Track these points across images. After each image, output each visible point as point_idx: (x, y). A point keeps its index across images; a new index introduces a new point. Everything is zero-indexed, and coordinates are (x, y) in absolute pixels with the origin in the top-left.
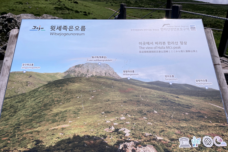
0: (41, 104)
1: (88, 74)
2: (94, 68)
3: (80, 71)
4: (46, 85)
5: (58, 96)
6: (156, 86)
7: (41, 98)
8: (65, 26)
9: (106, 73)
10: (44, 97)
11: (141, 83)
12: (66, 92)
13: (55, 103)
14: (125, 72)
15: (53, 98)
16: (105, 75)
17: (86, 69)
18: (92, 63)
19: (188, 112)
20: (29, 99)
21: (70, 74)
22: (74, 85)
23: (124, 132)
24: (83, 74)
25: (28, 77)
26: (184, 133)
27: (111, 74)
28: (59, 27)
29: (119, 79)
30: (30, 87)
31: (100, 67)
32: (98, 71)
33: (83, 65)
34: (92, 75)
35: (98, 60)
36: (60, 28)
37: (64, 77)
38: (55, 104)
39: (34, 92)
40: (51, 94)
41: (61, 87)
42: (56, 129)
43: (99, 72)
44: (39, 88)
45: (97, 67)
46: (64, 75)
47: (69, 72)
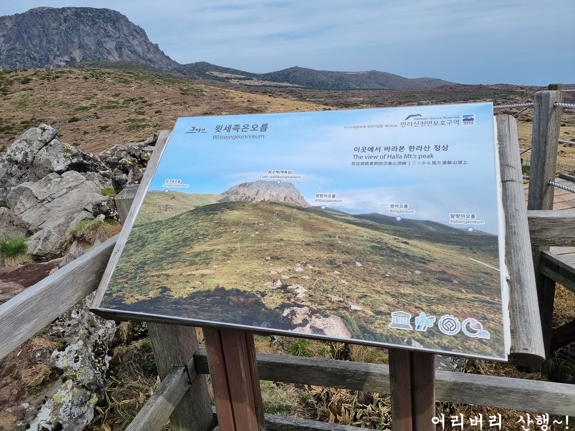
0: (180, 237)
1: (256, 198)
2: (267, 189)
3: (245, 193)
4: (192, 211)
5: (205, 228)
6: (369, 222)
7: (181, 228)
8: (237, 125)
9: (286, 197)
10: (185, 228)
11: (343, 216)
12: (217, 223)
13: (200, 237)
14: (320, 196)
15: (198, 230)
16: (284, 200)
17: (255, 189)
18: (267, 181)
19: (420, 270)
20: (165, 229)
21: (230, 196)
22: (232, 213)
23: (296, 290)
24: (249, 198)
25: (170, 198)
26: (404, 305)
27: (294, 198)
28: (228, 126)
29: (306, 207)
30: (169, 213)
31: (278, 187)
32: (274, 194)
33: (252, 183)
34: (262, 199)
35: (278, 176)
36: (229, 128)
37: (219, 201)
38: (198, 239)
39: (174, 220)
40: (196, 224)
41: (212, 216)
42: (192, 275)
43: (275, 196)
44: (181, 215)
45: (274, 188)
46: (220, 198)
47: (228, 194)
